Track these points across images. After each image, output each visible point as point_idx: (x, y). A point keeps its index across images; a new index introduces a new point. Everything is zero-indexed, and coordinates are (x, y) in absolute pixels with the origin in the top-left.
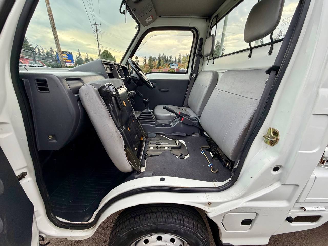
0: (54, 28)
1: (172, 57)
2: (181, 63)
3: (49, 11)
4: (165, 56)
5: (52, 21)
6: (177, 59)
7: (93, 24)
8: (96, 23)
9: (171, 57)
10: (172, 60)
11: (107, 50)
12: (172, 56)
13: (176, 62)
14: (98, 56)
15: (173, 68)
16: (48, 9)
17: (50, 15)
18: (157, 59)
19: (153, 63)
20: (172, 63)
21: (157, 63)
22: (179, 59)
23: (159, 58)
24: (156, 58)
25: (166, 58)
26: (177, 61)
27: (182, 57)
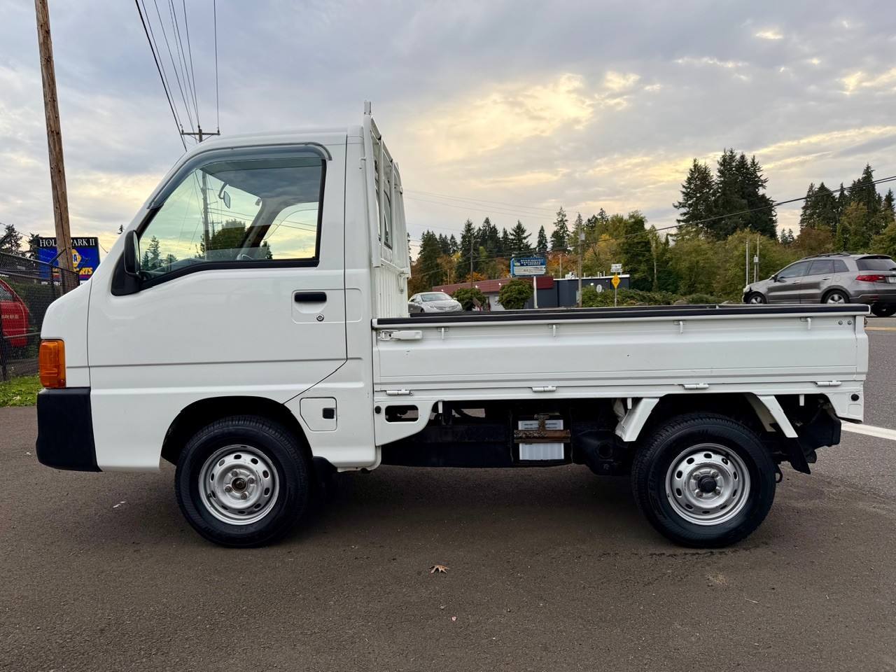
0: (60, 171)
1: (523, 231)
2: (569, 251)
3: (52, 123)
4: (494, 227)
5: (57, 149)
6: (548, 234)
7: (189, 134)
8: (200, 130)
9: (519, 230)
10: (525, 241)
11: (238, 220)
12: (524, 226)
13: (545, 247)
14: (199, 246)
15: (527, 273)
16: (49, 116)
17: (52, 132)
18: (459, 240)
19: (439, 261)
20: (525, 254)
21: (456, 257)
22: (555, 234)
23: (464, 237)
24: (453, 238)
25: (501, 235)
26: (549, 245)
27: (571, 228)
